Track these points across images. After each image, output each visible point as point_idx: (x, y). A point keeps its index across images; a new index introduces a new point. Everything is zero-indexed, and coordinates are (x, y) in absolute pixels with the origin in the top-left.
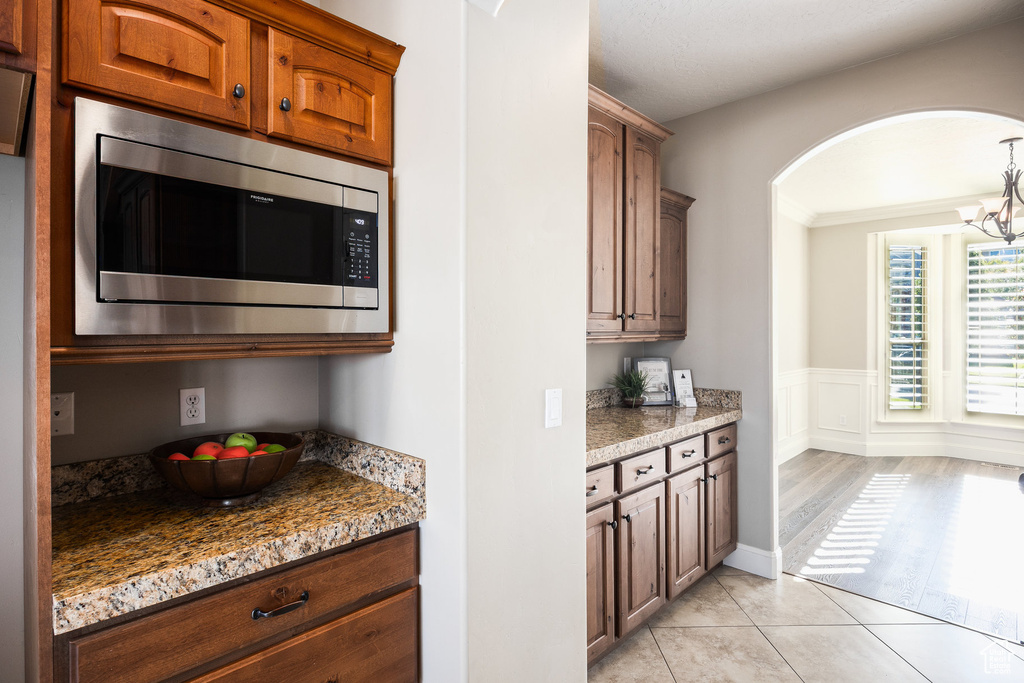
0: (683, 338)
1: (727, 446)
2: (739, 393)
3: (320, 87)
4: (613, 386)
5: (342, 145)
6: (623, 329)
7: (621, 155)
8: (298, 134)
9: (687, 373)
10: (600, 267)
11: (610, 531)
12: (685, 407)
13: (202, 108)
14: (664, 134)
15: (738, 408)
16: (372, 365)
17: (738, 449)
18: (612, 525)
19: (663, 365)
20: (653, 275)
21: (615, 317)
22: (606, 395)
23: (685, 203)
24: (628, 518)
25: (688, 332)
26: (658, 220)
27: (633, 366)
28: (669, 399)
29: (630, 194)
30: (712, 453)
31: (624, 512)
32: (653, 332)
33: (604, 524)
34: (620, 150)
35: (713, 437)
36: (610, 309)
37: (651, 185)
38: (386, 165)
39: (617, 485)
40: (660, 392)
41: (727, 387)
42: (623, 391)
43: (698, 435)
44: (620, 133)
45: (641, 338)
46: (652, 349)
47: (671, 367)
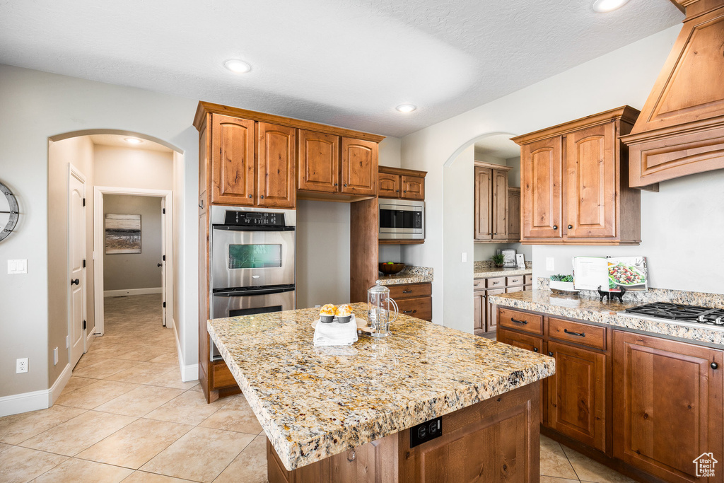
0: (519, 242)
3: (411, 185)
4: (492, 260)
5: (415, 197)
6: (492, 238)
7: (491, 180)
8: (407, 197)
9: (522, 255)
11: (484, 299)
12: (520, 268)
13: (392, 195)
14: (509, 169)
16: (418, 247)
18: (485, 297)
19: (513, 252)
20: (505, 219)
21: (489, 234)
22: (489, 263)
24: (490, 296)
26: (507, 199)
27: (501, 252)
28: (514, 265)
29: (495, 192)
30: (527, 283)
31: (488, 294)
32: (506, 239)
33: (481, 296)
34: (490, 178)
35: (527, 277)
36: (486, 232)
37: (504, 187)
38: (422, 200)
39: (486, 286)
40: (511, 262)
42: (495, 261)
43: (520, 275)
44: (491, 172)
45: (499, 242)
46: (507, 246)
47: (516, 253)
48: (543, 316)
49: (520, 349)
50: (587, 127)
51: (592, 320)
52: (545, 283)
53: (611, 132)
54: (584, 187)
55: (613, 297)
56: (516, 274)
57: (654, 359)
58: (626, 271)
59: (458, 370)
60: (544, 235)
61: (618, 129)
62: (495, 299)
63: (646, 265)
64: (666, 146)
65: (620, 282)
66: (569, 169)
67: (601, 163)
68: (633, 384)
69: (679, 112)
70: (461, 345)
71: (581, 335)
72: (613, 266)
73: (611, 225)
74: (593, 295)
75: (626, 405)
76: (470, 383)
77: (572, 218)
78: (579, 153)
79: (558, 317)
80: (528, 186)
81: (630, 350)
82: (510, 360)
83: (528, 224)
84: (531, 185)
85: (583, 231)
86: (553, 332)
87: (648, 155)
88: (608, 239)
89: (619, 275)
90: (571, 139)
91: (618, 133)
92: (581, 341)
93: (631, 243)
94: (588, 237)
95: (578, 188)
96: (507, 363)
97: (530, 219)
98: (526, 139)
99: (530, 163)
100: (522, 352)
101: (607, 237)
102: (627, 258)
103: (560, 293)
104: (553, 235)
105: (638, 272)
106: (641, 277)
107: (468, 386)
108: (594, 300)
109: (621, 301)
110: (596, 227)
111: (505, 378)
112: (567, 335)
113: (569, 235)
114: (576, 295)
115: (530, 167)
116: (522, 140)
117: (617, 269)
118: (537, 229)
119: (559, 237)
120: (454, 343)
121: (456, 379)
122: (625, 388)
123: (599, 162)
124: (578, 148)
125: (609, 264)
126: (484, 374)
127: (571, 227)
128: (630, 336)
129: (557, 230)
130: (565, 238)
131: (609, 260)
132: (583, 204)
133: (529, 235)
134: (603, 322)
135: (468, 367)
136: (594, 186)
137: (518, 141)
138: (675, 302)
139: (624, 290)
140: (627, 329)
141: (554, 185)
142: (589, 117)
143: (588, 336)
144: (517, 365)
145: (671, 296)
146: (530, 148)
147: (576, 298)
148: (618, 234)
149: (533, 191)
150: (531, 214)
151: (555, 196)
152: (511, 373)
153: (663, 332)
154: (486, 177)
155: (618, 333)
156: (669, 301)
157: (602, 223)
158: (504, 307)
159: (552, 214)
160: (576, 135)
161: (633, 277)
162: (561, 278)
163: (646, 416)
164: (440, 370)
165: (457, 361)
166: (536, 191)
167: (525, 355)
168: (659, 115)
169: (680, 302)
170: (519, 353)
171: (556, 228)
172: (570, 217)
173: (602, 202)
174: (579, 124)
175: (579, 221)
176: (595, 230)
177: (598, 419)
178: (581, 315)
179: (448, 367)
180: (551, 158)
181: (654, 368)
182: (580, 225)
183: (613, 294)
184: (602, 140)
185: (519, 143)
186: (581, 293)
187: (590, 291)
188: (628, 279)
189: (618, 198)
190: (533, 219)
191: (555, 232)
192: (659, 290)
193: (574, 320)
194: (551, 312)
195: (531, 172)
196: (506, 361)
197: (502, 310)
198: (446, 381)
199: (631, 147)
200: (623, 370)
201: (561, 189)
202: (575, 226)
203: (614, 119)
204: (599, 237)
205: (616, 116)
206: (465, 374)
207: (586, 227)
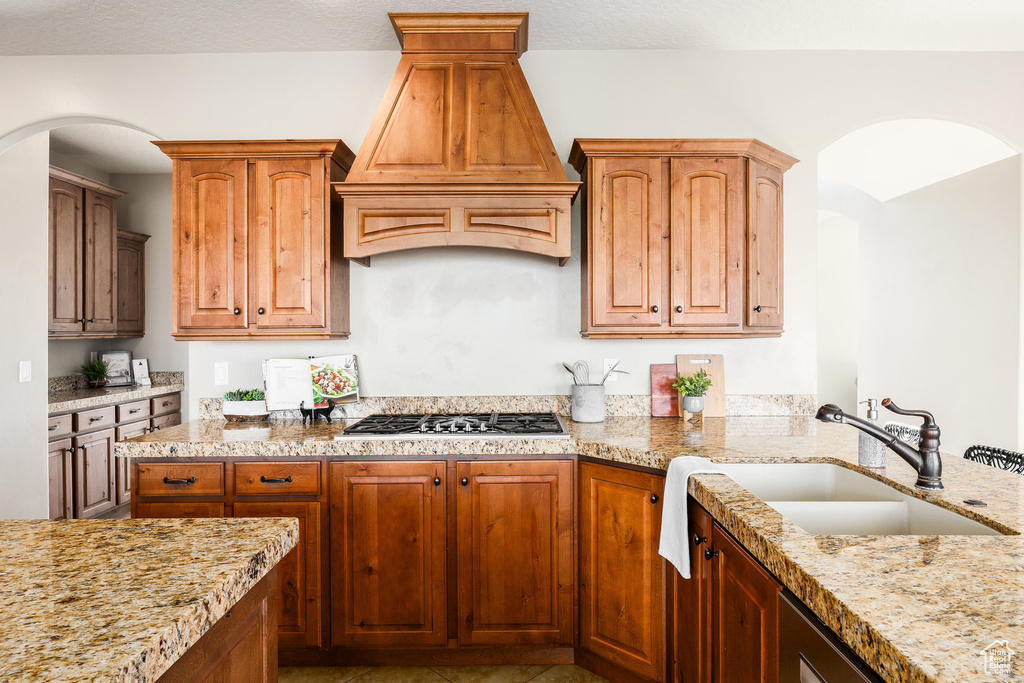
0: (142, 336)
1: (170, 408)
2: (182, 373)
4: (80, 374)
6: (84, 329)
7: (81, 210)
9: (144, 362)
10: (63, 287)
11: (69, 456)
12: (141, 385)
14: (119, 193)
15: (182, 383)
17: (182, 411)
18: (71, 452)
19: (125, 357)
20: (111, 291)
21: (76, 321)
22: (74, 380)
23: (142, 238)
24: (83, 447)
25: (146, 332)
26: (115, 252)
27: (99, 358)
28: (129, 380)
29: (88, 235)
30: (157, 411)
31: (80, 444)
32: (112, 332)
33: (63, 451)
34: (80, 205)
35: (157, 403)
36: (73, 316)
37: (109, 229)
39: (75, 427)
40: (122, 376)
41: (173, 370)
42: (88, 376)
43: (144, 399)
44: (80, 194)
45: (100, 336)
46: (112, 345)
47: (132, 358)
48: (225, 463)
49: (240, 520)
50: (288, 155)
51: (302, 454)
52: (214, 406)
53: (319, 171)
54: (282, 249)
55: (318, 417)
56: (136, 397)
57: (379, 491)
58: (335, 377)
59: (154, 587)
60: (217, 325)
61: (328, 170)
62: (129, 448)
63: (356, 366)
64: (385, 208)
65: (327, 393)
66: (260, 217)
67: (307, 216)
68: (355, 532)
69: (398, 167)
70: (126, 545)
71: (287, 480)
72: (318, 370)
73: (320, 311)
74: (289, 416)
75: (346, 567)
76: (194, 599)
77: (264, 298)
78: (274, 193)
79: (250, 460)
80: (187, 236)
81: (351, 486)
82: (237, 541)
83: (188, 304)
84: (193, 235)
85: (281, 318)
86: (242, 487)
87: (365, 216)
88: (316, 332)
89: (326, 382)
90: (263, 169)
91: (328, 176)
92: (287, 490)
93: (341, 336)
94: (289, 327)
95: (273, 249)
96: (233, 546)
97: (192, 295)
98: (184, 149)
99: (192, 194)
100: (245, 522)
101: (313, 327)
102: (334, 357)
103: (241, 421)
104: (233, 324)
105: (349, 376)
106: (351, 384)
107: (193, 606)
108: (292, 425)
109: (329, 420)
110: (300, 312)
111: (243, 571)
112: (265, 484)
113: (260, 323)
114: (265, 420)
115: (192, 202)
116: (176, 149)
117: (323, 374)
118: (204, 313)
119: (243, 327)
120: (108, 544)
121: (163, 603)
122: (346, 541)
123: (304, 213)
124: (274, 185)
125: (313, 367)
126: (208, 575)
127: (262, 312)
128: (351, 466)
129: (239, 317)
130: (253, 330)
131: (313, 362)
132: (280, 276)
133: (189, 324)
134: (317, 454)
135: (171, 576)
136: (296, 248)
137: (169, 149)
138: (388, 413)
139: (332, 404)
140: (348, 457)
141: (235, 240)
142: (290, 142)
143: (295, 479)
144: (251, 545)
145: (384, 404)
146: (192, 167)
147: (266, 425)
148: (328, 323)
149: (197, 245)
150: (193, 286)
151: (236, 258)
152: (249, 559)
153: (388, 453)
154: (71, 202)
155: (336, 466)
156: (381, 413)
157: (308, 307)
158: (149, 460)
159: (231, 288)
160: (269, 165)
161: (342, 384)
162: (241, 396)
163: (371, 570)
164: (115, 600)
165: (140, 573)
166: (202, 247)
167: (253, 526)
168: (378, 165)
169: (393, 412)
170: (243, 527)
171: (239, 312)
172: (261, 295)
173: (307, 276)
174: (275, 148)
175: (274, 301)
176: (298, 318)
177: (311, 600)
178: (287, 449)
179: (131, 590)
180: (230, 194)
181: (379, 502)
182: (276, 308)
183: (318, 412)
184: (307, 181)
185: (171, 154)
186: (271, 417)
187: (284, 411)
188: (338, 388)
189: (328, 271)
190: (198, 295)
191: (236, 319)
192: (371, 398)
193: (276, 459)
194: (239, 453)
195: (192, 211)
196: (231, 543)
197: (143, 466)
198: (144, 614)
199: (347, 200)
200: (343, 517)
201: (245, 248)
202: (269, 311)
203: (323, 153)
204: (303, 327)
205: (326, 151)
206: (173, 588)
207: (284, 312)
